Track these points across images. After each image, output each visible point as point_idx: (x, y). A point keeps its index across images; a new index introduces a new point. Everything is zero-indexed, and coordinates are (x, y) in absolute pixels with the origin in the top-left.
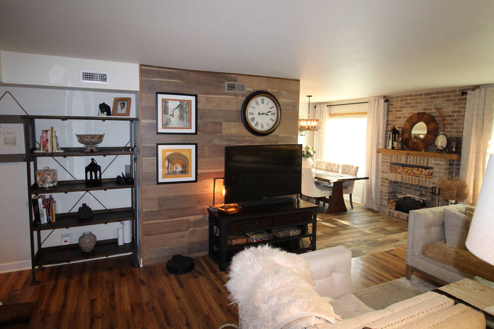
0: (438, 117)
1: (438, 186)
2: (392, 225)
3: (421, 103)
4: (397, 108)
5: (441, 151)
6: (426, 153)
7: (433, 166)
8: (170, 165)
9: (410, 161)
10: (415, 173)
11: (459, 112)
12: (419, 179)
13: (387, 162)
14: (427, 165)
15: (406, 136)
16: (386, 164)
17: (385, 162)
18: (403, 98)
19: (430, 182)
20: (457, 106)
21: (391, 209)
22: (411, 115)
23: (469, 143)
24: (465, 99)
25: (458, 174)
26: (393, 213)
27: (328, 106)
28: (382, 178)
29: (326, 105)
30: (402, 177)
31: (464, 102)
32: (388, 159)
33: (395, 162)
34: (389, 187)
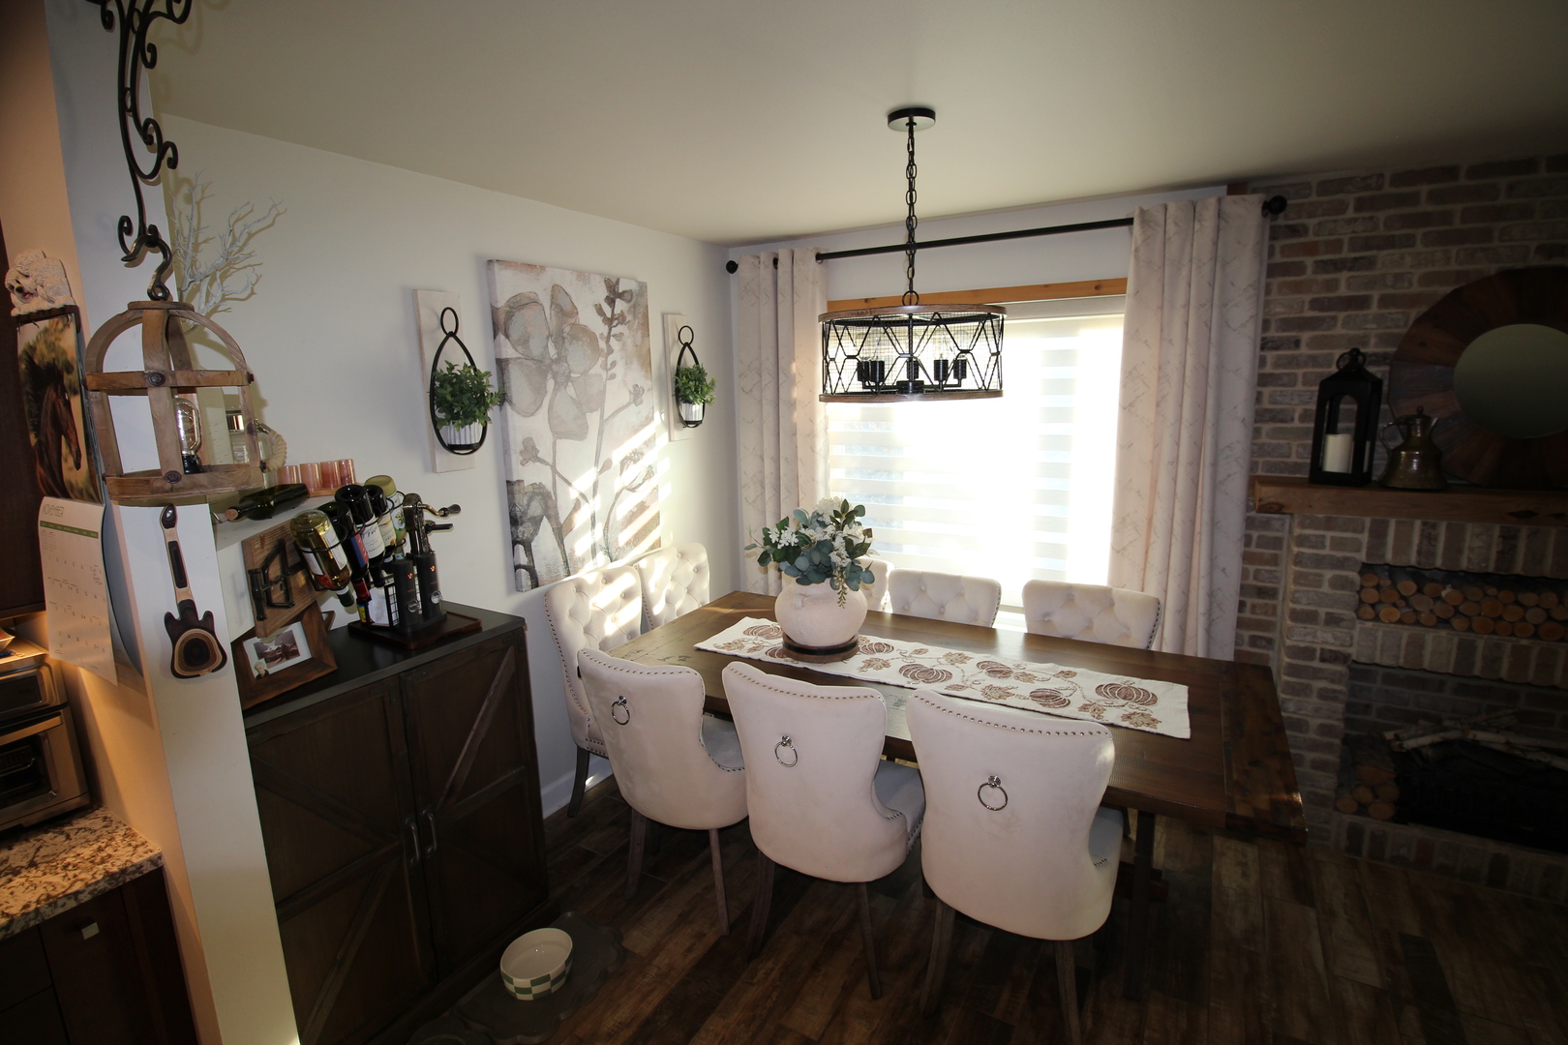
3: (1523, 213)
9: (1536, 558)
16: (1330, 573)
17: (1319, 562)
18: (1380, 187)
21: (1363, 814)
22: (1446, 289)
26: (1378, 839)
32: (1353, 547)
33: (1410, 560)
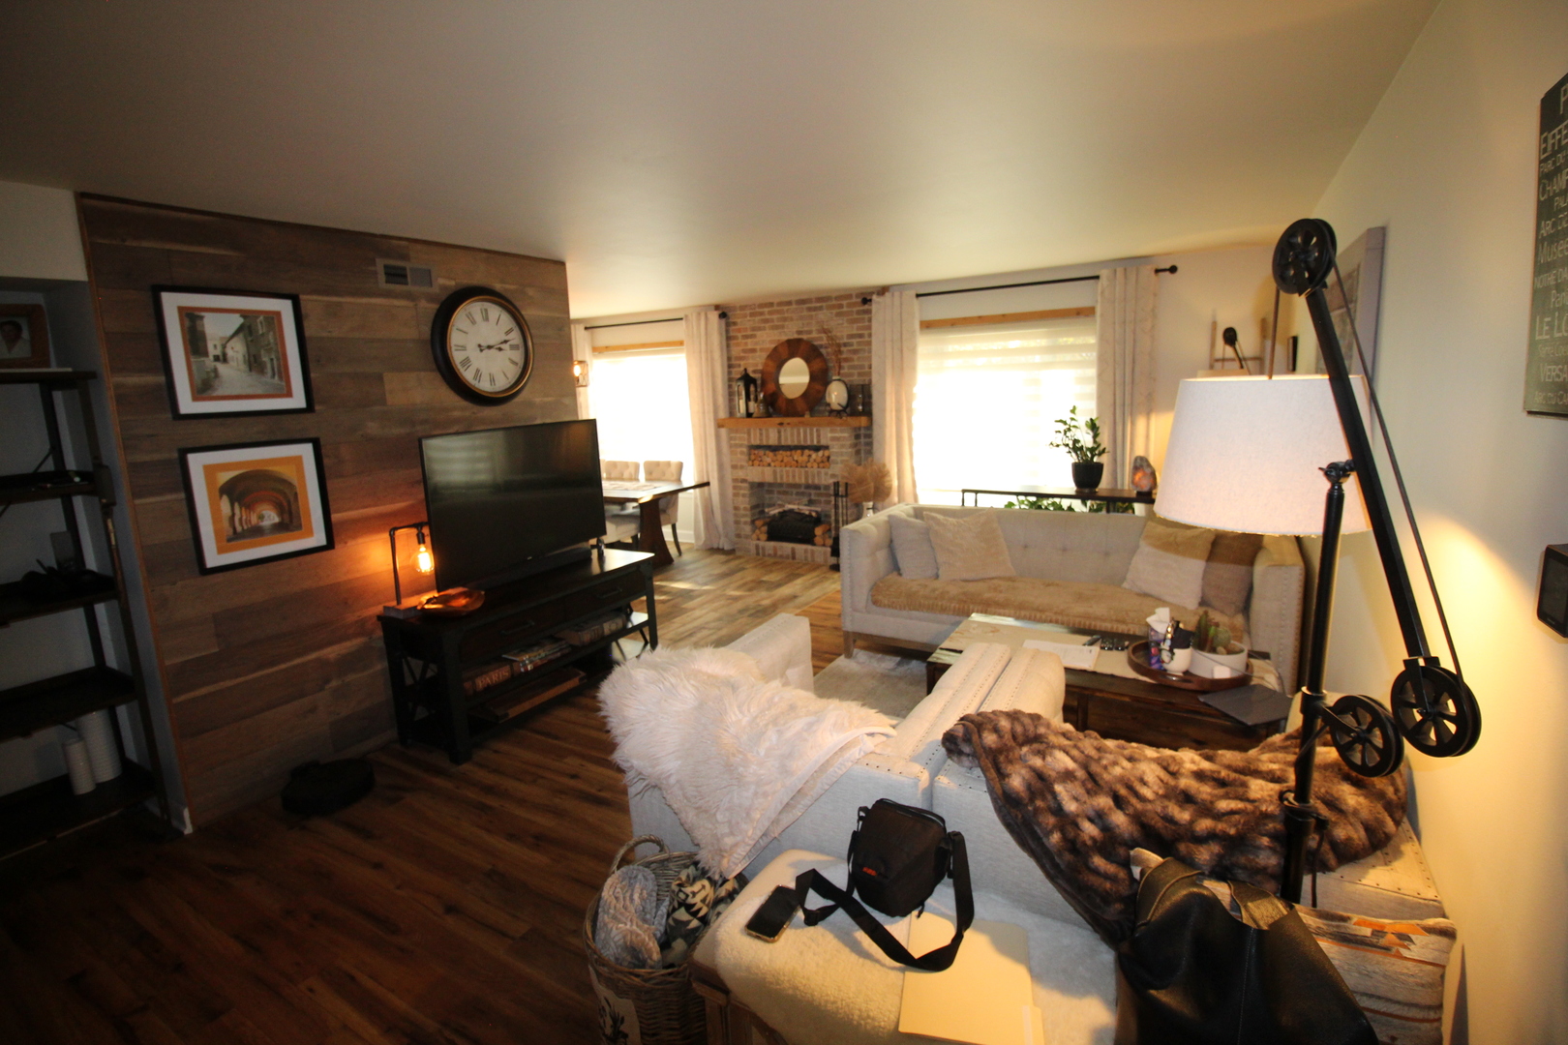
0: (826, 348)
1: (842, 482)
2: (771, 572)
3: (792, 319)
4: (746, 329)
5: (838, 413)
6: (815, 419)
7: (829, 443)
8: (244, 514)
9: (786, 440)
10: (797, 461)
11: (861, 336)
12: (806, 472)
13: (741, 446)
14: (819, 441)
15: (771, 387)
16: (739, 450)
17: (736, 446)
18: (755, 309)
19: (826, 474)
20: (855, 326)
21: (758, 539)
22: (773, 346)
23: (883, 393)
24: (869, 312)
25: (870, 452)
26: (763, 548)
27: (586, 328)
28: (735, 480)
29: (582, 327)
30: (775, 472)
31: (866, 316)
32: (742, 439)
33: (758, 442)
34: (751, 495)
